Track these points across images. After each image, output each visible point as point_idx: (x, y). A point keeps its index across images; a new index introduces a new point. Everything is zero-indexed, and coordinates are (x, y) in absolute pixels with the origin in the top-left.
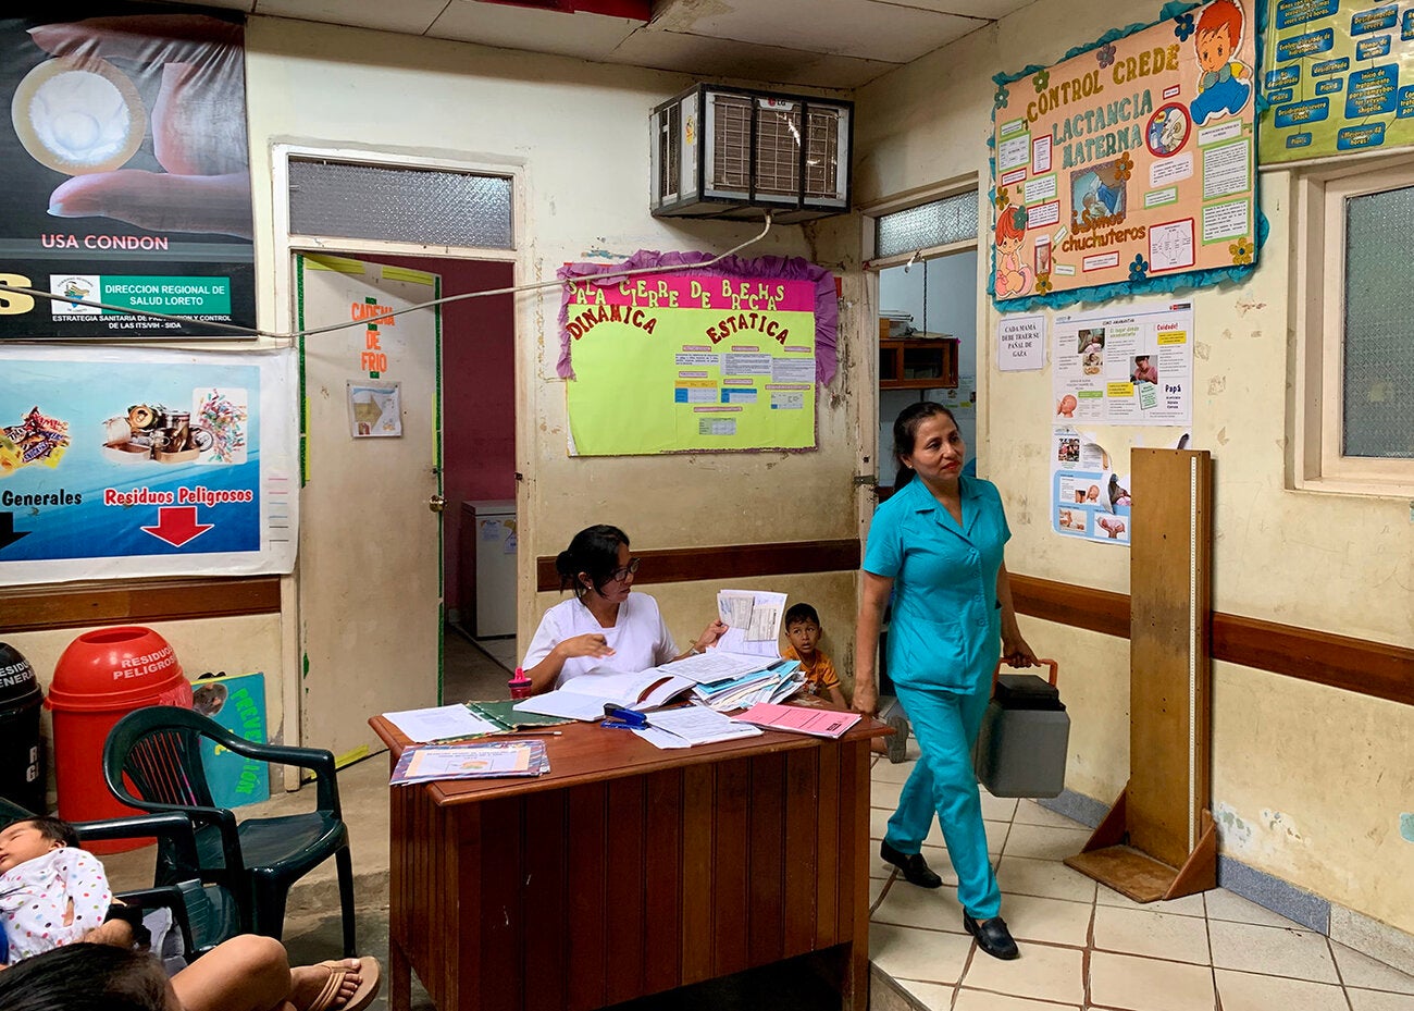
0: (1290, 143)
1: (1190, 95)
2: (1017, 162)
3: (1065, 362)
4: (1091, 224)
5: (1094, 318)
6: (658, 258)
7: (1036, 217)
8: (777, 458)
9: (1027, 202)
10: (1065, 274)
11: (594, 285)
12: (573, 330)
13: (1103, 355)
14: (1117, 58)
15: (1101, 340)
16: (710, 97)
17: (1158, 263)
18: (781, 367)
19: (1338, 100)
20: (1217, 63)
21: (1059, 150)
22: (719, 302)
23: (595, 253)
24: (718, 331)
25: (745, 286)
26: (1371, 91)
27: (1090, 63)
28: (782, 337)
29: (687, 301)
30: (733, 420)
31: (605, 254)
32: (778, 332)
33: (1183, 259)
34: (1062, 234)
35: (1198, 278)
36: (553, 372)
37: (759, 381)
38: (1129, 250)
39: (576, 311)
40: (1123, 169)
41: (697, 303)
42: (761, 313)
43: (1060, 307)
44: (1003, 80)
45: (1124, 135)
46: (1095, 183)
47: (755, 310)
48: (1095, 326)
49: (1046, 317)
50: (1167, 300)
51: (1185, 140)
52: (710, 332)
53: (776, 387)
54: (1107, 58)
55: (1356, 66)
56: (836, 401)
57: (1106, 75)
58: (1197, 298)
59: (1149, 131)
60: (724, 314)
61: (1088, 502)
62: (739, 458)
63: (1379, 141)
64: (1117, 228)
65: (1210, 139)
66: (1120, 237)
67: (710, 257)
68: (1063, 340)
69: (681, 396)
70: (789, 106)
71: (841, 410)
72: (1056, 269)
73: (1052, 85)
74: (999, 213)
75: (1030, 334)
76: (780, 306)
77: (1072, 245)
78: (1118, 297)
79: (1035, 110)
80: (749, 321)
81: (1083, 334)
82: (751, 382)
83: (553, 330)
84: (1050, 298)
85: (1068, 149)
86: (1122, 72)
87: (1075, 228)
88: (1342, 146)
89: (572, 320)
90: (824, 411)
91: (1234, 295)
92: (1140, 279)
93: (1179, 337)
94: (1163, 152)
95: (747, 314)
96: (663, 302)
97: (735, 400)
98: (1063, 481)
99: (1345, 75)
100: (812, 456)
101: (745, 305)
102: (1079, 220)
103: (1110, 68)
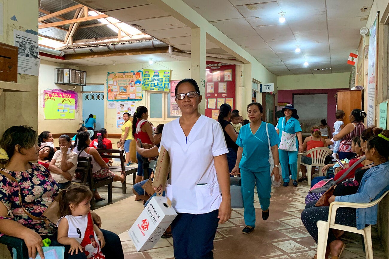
0: (145, 88)
1: (135, 81)
2: (111, 83)
3: (118, 108)
4: (122, 92)
5: (123, 103)
6: (56, 90)
7: (114, 90)
8: (70, 120)
9: (113, 88)
10: (119, 97)
11: (48, 94)
12: (45, 100)
13: (124, 107)
14: (126, 75)
15: (123, 106)
16: (71, 70)
17: (131, 98)
18: (71, 107)
19: (150, 85)
20: (138, 79)
21: (118, 83)
22: (63, 97)
23: (47, 89)
24: (63, 101)
25: (66, 94)
26: (153, 85)
27: (122, 74)
28: (71, 102)
29: (59, 97)
30: (64, 114)
31: (49, 89)
32: (70, 101)
33: (134, 98)
34: (118, 93)
35: (136, 100)
36: (42, 107)
37: (68, 108)
38: (128, 96)
39: (45, 98)
40: (126, 87)
41: (60, 97)
42: (68, 99)
43: (118, 101)
44: (109, 73)
45: (126, 83)
46: (123, 88)
47: (67, 98)
48: (123, 104)
49: (116, 102)
50: (132, 102)
51: (134, 85)
52: (62, 101)
53: (70, 110)
54: (124, 74)
55: (151, 82)
56: (77, 112)
57: (124, 76)
58: (135, 102)
59: (130, 84)
60: (63, 99)
61: (122, 124)
62: (65, 120)
63: (153, 89)
64: (126, 93)
65: (137, 86)
66: (126, 94)
67: (62, 90)
68: (118, 105)
69: (58, 110)
70: (79, 72)
71: (78, 113)
72: (118, 97)
73: (116, 75)
74: (108, 89)
75: (113, 104)
76: (71, 98)
77: (119, 94)
78: (126, 101)
79: (114, 78)
80: (67, 100)
81: (121, 105)
82: (67, 109)
83: (43, 100)
84: (117, 100)
85: (119, 83)
86: (126, 76)
87: (120, 93)
88: (150, 89)
89: (45, 99)
90: (76, 113)
91: (139, 102)
92: (129, 99)
93: (133, 106)
94: (131, 86)
95: (66, 98)
96: (56, 96)
97: (65, 111)
98: (118, 122)
99: (150, 83)
100: (74, 120)
101: (66, 97)
102: (121, 92)
103: (125, 76)
